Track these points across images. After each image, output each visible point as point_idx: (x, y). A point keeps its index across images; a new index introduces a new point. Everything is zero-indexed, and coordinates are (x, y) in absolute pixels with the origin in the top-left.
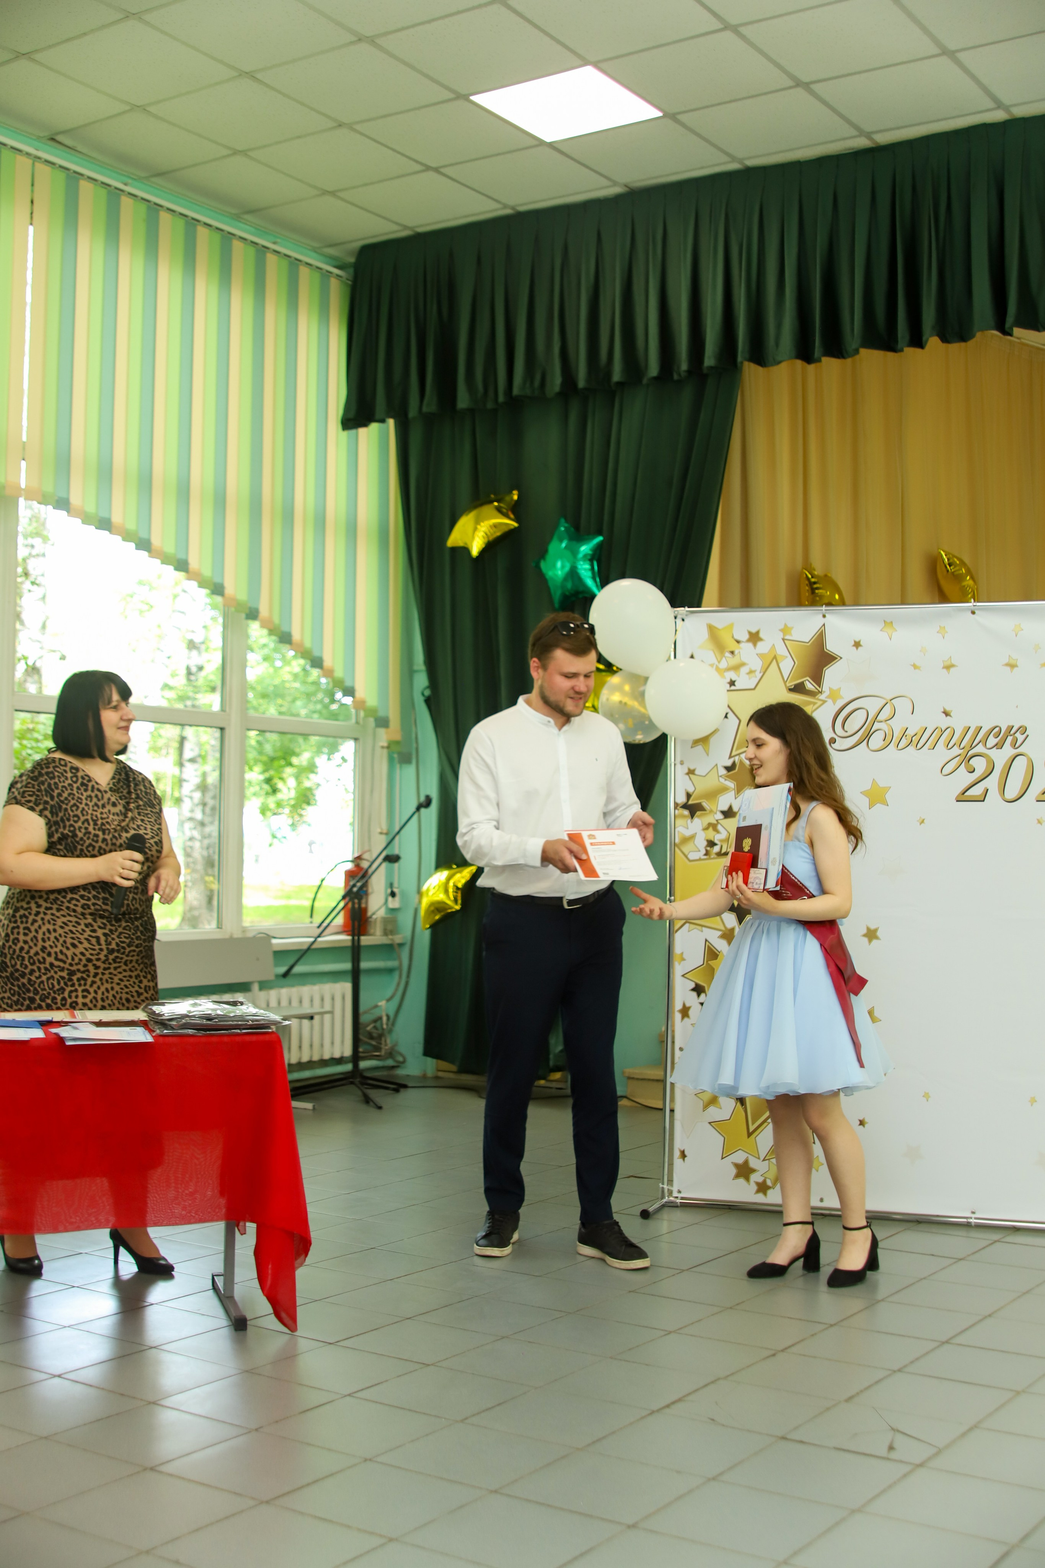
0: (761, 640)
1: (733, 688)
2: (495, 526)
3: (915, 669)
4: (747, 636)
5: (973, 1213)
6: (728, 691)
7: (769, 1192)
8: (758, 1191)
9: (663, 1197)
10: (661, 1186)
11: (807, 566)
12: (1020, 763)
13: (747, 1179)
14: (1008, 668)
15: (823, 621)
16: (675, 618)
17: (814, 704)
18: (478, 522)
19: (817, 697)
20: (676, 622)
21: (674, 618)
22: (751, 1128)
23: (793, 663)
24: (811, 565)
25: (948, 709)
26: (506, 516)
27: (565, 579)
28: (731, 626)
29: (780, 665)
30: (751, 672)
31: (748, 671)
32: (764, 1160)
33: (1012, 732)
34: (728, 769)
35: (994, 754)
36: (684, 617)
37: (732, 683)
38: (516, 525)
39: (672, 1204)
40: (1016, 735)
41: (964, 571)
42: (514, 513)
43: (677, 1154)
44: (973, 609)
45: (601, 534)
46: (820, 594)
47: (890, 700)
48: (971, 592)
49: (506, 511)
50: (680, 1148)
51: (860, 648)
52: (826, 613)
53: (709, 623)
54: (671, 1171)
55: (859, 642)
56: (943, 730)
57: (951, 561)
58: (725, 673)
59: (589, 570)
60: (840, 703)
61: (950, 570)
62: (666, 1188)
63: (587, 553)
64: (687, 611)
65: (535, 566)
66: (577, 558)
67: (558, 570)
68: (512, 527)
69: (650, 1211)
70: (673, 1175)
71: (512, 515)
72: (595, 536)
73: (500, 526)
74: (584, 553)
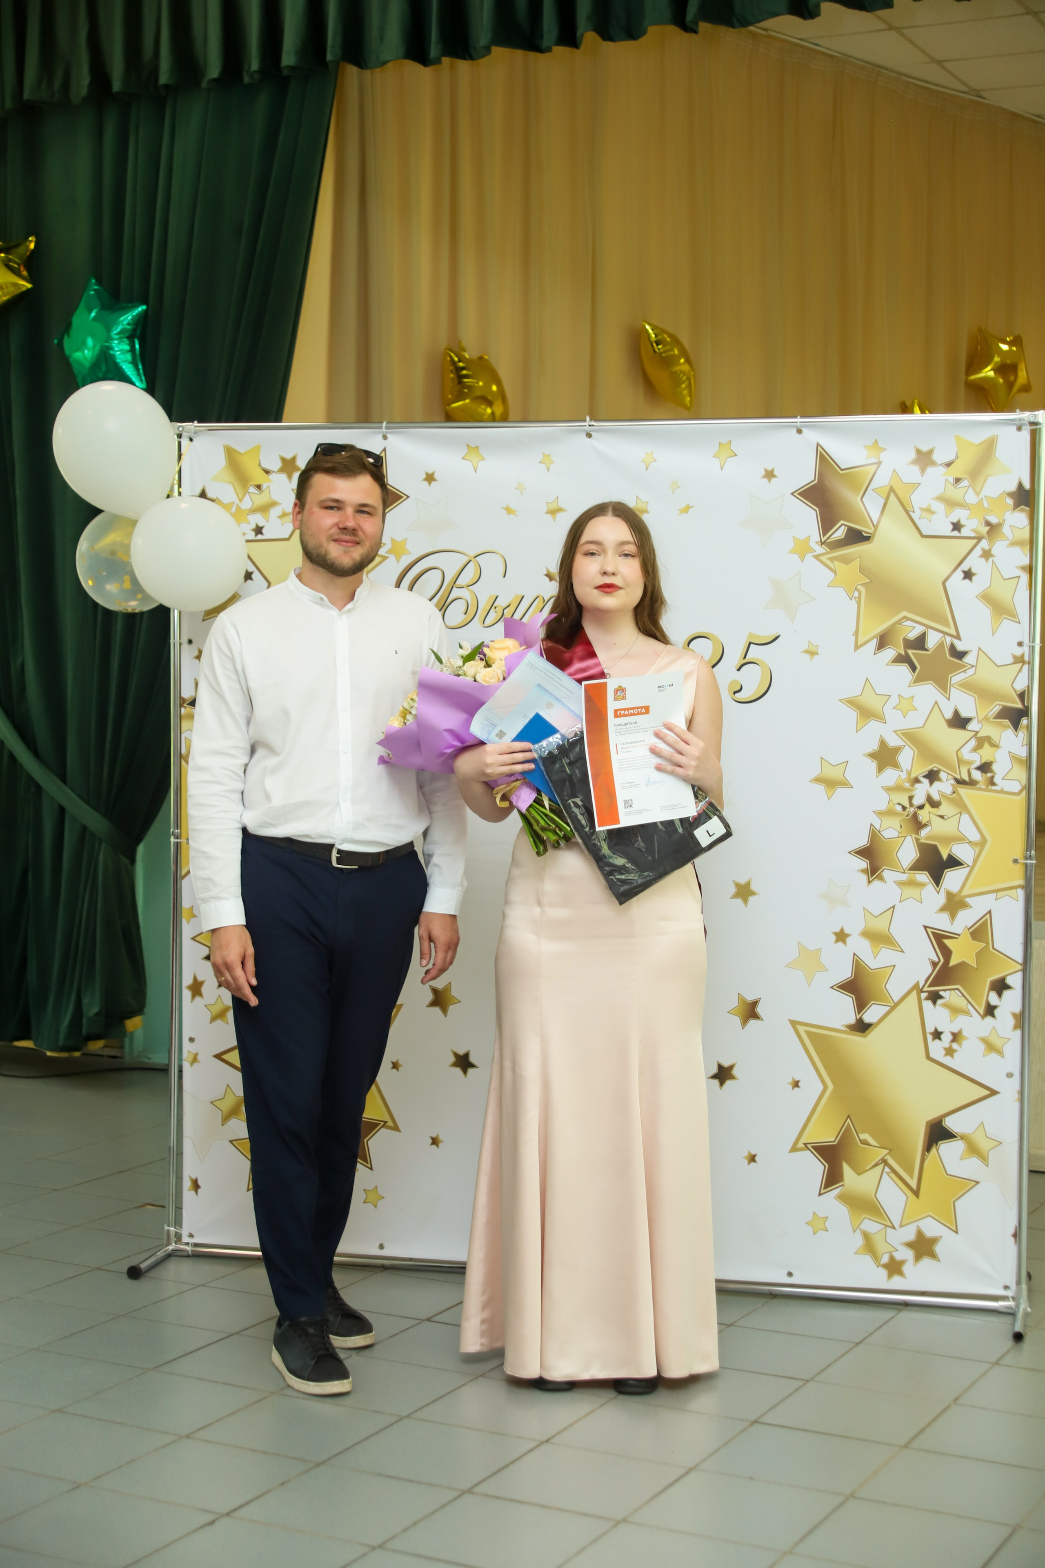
1: (260, 537)
2: (1, 287)
3: (508, 513)
4: (278, 465)
6: (247, 541)
9: (168, 1243)
10: (166, 1228)
11: (454, 344)
15: (384, 443)
16: (178, 436)
20: (179, 443)
21: (176, 436)
26: (16, 273)
27: (96, 364)
28: (257, 450)
31: (280, 513)
36: (192, 435)
37: (259, 530)
38: (29, 286)
39: (181, 1254)
41: (676, 352)
42: (27, 269)
43: (186, 1183)
44: (588, 431)
45: (145, 302)
46: (470, 384)
47: (475, 557)
48: (686, 380)
49: (16, 266)
50: (191, 1176)
51: (433, 483)
52: (387, 432)
53: (227, 445)
54: (179, 1208)
55: (433, 474)
56: (545, 600)
57: (660, 337)
58: (248, 516)
59: (128, 351)
60: (406, 561)
61: (657, 351)
62: (173, 1230)
63: (124, 327)
64: (197, 427)
65: (58, 343)
66: (111, 334)
67: (88, 350)
68: (24, 289)
69: (141, 1267)
70: (181, 1213)
71: (24, 272)
72: (136, 304)
73: (7, 288)
74: (120, 328)
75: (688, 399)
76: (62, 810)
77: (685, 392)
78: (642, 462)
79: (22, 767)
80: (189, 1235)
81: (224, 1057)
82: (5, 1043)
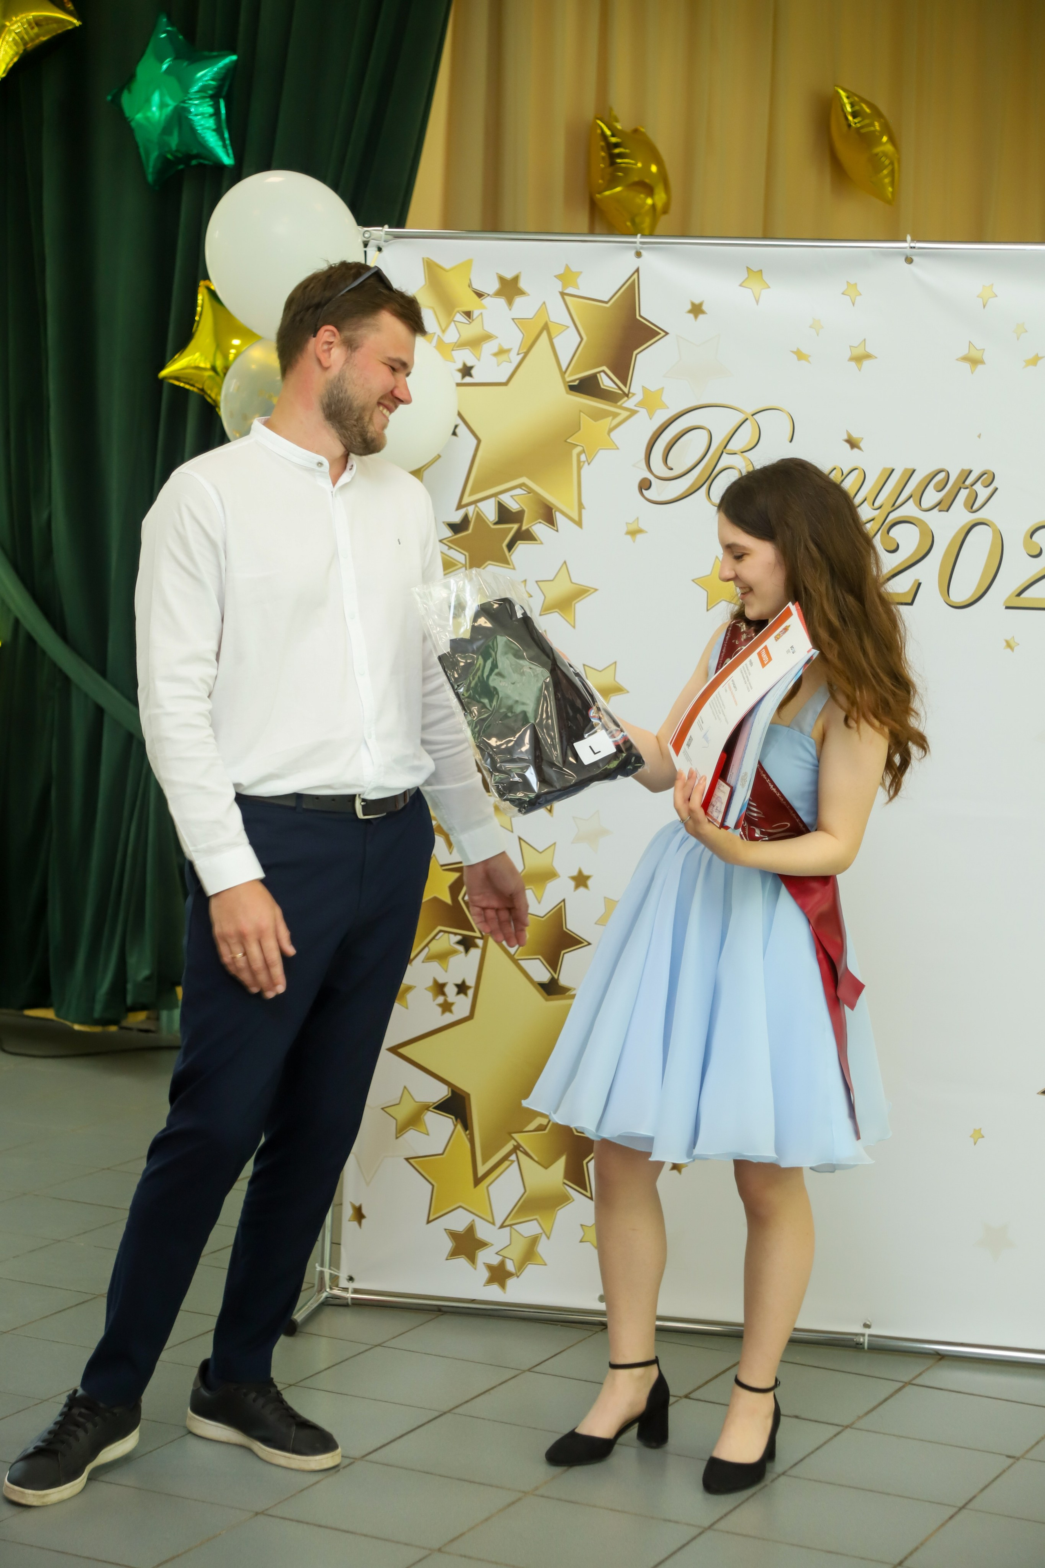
0: (521, 293)
1: (468, 380)
2: (38, 23)
3: (799, 359)
4: (495, 286)
5: (867, 1326)
6: (458, 385)
7: (511, 1282)
8: (490, 1281)
9: (322, 1289)
10: (318, 1268)
11: (605, 113)
12: (980, 539)
13: (472, 1259)
14: (967, 366)
15: (635, 263)
16: (366, 245)
17: (615, 415)
18: (8, 13)
19: (619, 404)
20: (365, 252)
21: (362, 245)
22: (481, 1171)
23: (579, 339)
24: (611, 109)
25: (855, 435)
26: (59, 5)
27: (167, 129)
28: (467, 265)
29: (555, 341)
30: (501, 352)
31: (495, 350)
32: (502, 1227)
33: (968, 482)
34: (456, 528)
35: (934, 520)
36: (382, 244)
37: (467, 371)
39: (338, 1301)
40: (974, 487)
41: (878, 128)
43: (348, 1212)
44: (909, 255)
45: (234, 52)
46: (624, 165)
47: (753, 415)
48: (889, 164)
50: (353, 1202)
51: (701, 316)
52: (642, 248)
53: (428, 258)
54: (336, 1243)
55: (701, 305)
56: (844, 473)
57: (857, 108)
58: (454, 353)
59: (211, 116)
60: (662, 417)
61: (854, 125)
62: (327, 1272)
63: (206, 83)
64: (387, 233)
65: (112, 101)
66: (189, 92)
67: (154, 109)
68: (70, 28)
69: (297, 1319)
70: (339, 1249)
71: (68, 4)
72: (222, 53)
73: (48, 24)
74: (200, 84)
75: (890, 189)
76: (100, 712)
77: (887, 180)
78: (978, 297)
79: (44, 653)
80: (348, 1278)
81: (402, 1051)
82: (12, 1011)
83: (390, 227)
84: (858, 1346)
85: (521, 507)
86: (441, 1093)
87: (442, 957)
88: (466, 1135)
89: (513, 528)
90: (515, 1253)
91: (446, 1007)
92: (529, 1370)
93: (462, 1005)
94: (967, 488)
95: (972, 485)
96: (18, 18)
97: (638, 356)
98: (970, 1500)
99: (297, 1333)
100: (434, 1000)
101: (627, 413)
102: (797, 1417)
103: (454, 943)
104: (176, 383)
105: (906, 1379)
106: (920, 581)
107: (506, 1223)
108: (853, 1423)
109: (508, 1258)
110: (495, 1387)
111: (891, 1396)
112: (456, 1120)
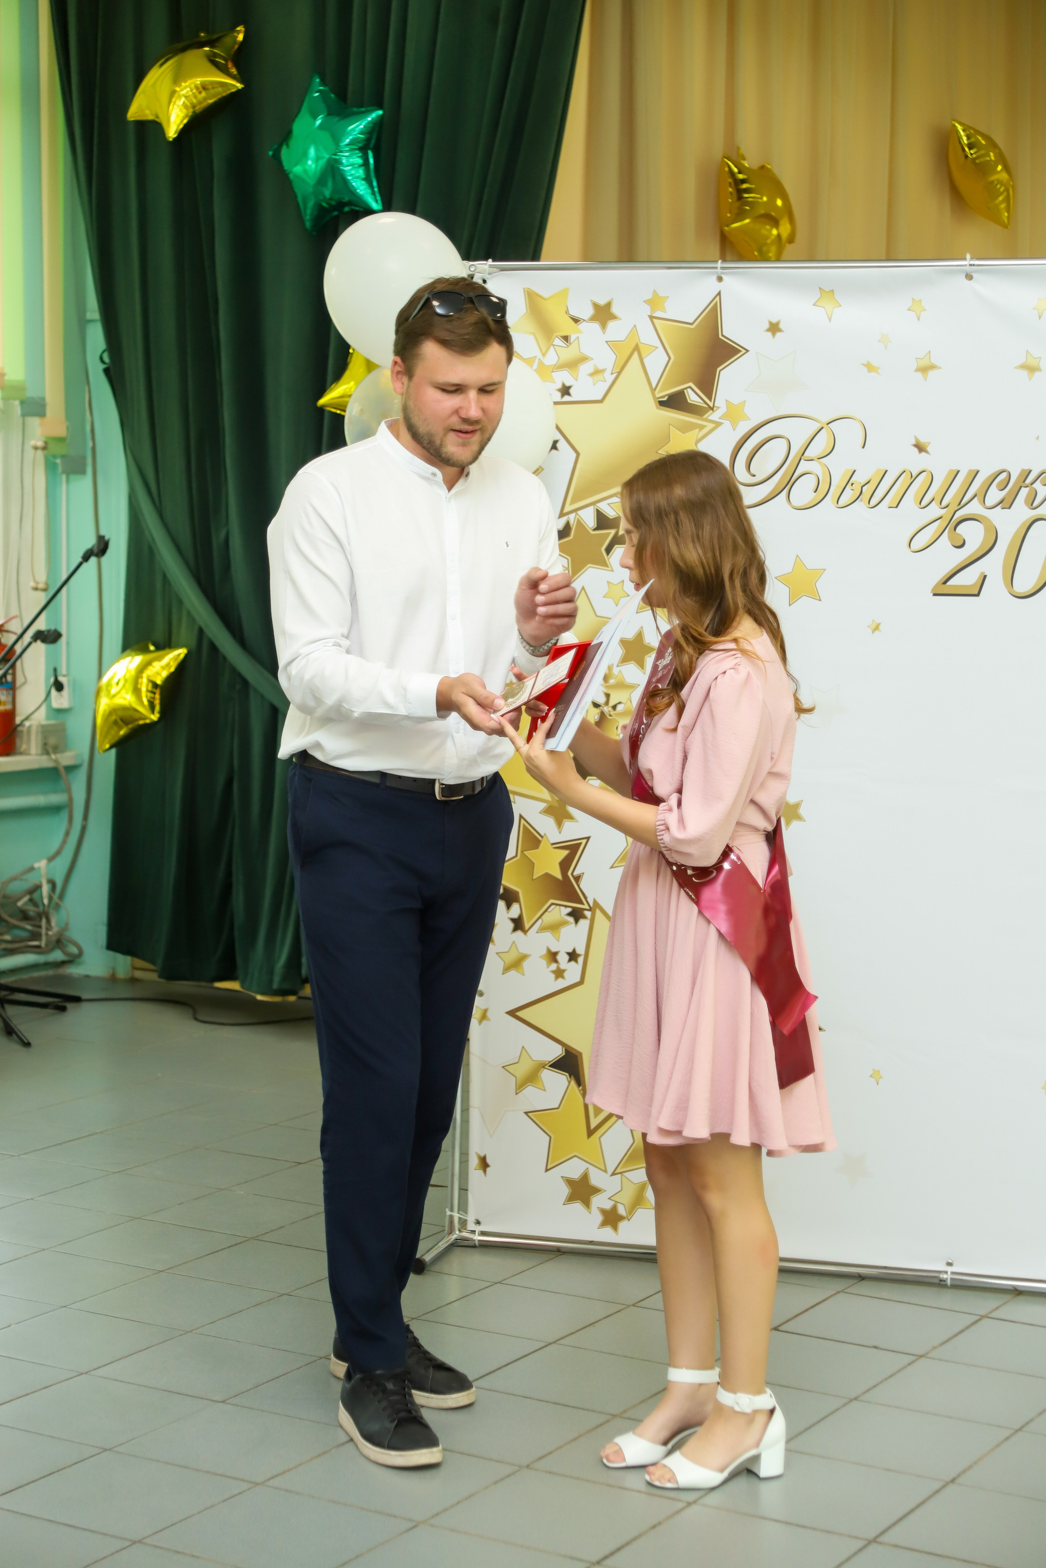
0: (614, 317)
1: (567, 398)
2: (204, 87)
3: (869, 371)
4: (590, 312)
5: (950, 1264)
6: (556, 403)
7: (622, 1225)
8: (604, 1224)
9: (451, 1231)
10: (449, 1213)
11: (733, 154)
12: (1041, 533)
13: (587, 1203)
14: (1024, 373)
15: (717, 286)
17: (702, 427)
18: (177, 79)
19: (705, 416)
22: (594, 1123)
23: (667, 358)
24: (738, 148)
25: (923, 440)
26: (224, 70)
27: (321, 181)
28: (564, 293)
29: (646, 361)
30: (597, 372)
31: (591, 370)
32: (613, 1174)
33: (1028, 481)
35: (997, 516)
37: (565, 390)
38: (240, 86)
39: (466, 1243)
40: (1033, 486)
41: (993, 158)
42: (237, 65)
43: (474, 1162)
44: (968, 272)
45: (380, 106)
46: (750, 199)
47: (827, 424)
48: (1004, 191)
49: (223, 62)
50: (478, 1152)
51: (778, 334)
52: (723, 273)
53: (528, 288)
54: (464, 1190)
55: (778, 324)
56: (913, 476)
57: (973, 140)
58: (553, 374)
59: (361, 166)
60: (744, 428)
62: (456, 1216)
63: (355, 136)
64: (491, 266)
65: (274, 155)
66: (340, 144)
67: (310, 162)
68: (233, 90)
69: (426, 1259)
70: (467, 1195)
71: (232, 69)
72: (369, 108)
73: (213, 88)
74: (351, 137)
75: (1006, 214)
77: (1003, 206)
78: (1034, 309)
79: (225, 659)
80: (475, 1221)
81: (519, 1014)
82: (204, 984)
83: (494, 261)
84: (941, 1282)
85: (618, 514)
86: (557, 1052)
87: (554, 928)
88: (580, 1091)
89: (610, 533)
90: (626, 1198)
91: (559, 973)
92: (634, 1305)
93: (573, 971)
94: (1027, 487)
95: (1032, 484)
96: (187, 84)
97: (721, 372)
98: (1027, 1423)
99: (425, 1272)
100: (548, 968)
101: (712, 425)
102: (876, 1347)
103: (565, 915)
104: (334, 410)
105: (982, 1313)
106: (985, 574)
107: (618, 1171)
108: (928, 1353)
109: (620, 1203)
110: (600, 1320)
111: (967, 1328)
112: (570, 1077)
